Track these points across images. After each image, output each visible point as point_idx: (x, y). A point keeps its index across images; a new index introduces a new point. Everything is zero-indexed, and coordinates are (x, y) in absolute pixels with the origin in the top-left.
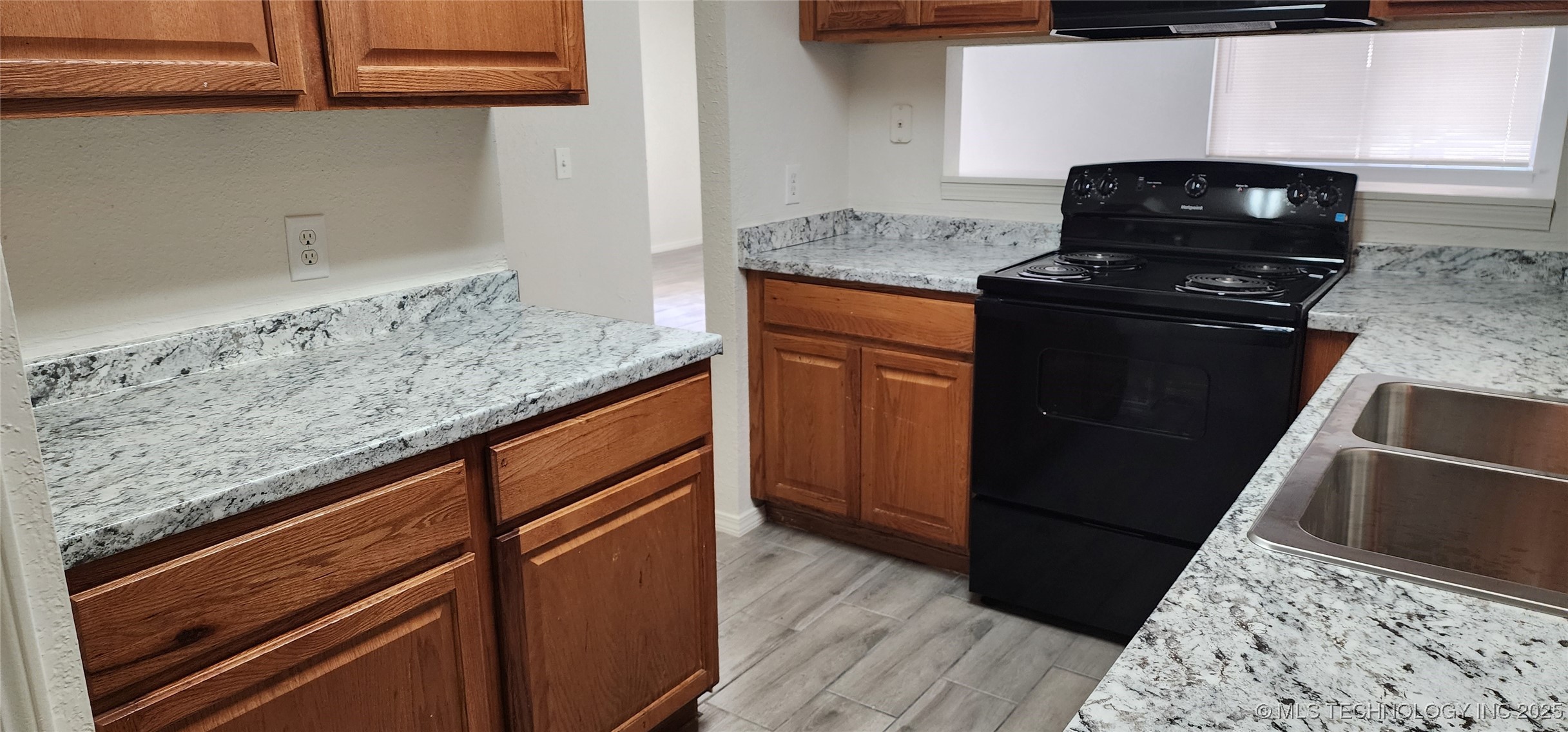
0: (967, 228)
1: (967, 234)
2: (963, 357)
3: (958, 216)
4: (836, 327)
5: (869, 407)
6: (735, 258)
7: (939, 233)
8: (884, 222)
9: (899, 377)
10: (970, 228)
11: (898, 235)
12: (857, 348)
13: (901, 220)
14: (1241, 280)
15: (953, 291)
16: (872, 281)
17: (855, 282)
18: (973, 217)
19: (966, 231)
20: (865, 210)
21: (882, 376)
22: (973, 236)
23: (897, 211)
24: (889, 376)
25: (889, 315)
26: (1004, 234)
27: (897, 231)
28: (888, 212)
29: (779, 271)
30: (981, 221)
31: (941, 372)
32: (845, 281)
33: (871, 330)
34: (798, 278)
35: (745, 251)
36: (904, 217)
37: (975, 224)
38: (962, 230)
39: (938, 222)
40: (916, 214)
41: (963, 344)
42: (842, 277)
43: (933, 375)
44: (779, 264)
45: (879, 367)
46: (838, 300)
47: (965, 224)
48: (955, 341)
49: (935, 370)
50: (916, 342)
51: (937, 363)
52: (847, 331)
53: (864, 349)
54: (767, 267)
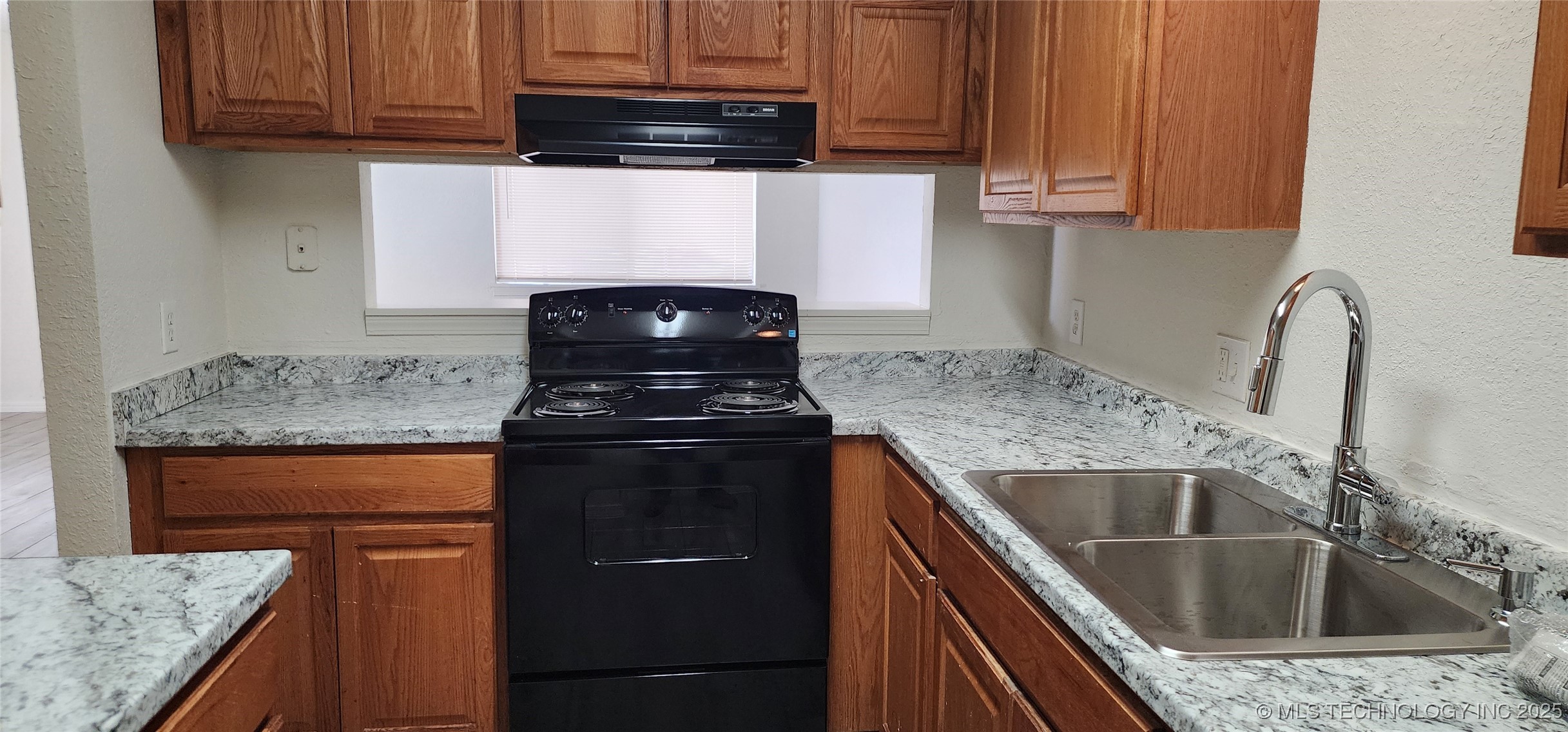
0: (407, 366)
1: (408, 374)
2: (478, 516)
3: (393, 354)
4: (291, 508)
5: (349, 601)
6: (111, 435)
7: (370, 374)
8: (289, 367)
9: (393, 556)
10: (411, 367)
11: (311, 381)
12: (328, 529)
13: (314, 363)
14: (758, 398)
15: (464, 441)
16: (348, 442)
17: (321, 445)
18: (412, 353)
19: (406, 370)
20: (256, 354)
21: (367, 559)
22: (415, 375)
23: (308, 353)
24: (377, 556)
25: (374, 481)
26: (455, 369)
27: (309, 377)
28: (293, 354)
29: (192, 445)
30: (424, 358)
31: (453, 539)
32: (306, 446)
33: (348, 504)
34: (226, 450)
35: (126, 423)
36: (318, 358)
37: (416, 361)
38: (399, 369)
39: (366, 362)
40: (336, 354)
41: (479, 502)
42: (300, 442)
43: (443, 545)
44: (191, 435)
45: (362, 548)
46: (293, 471)
47: (403, 362)
48: (468, 500)
49: (444, 538)
50: (415, 509)
51: (446, 530)
52: (310, 510)
53: (337, 529)
54: (169, 441)
